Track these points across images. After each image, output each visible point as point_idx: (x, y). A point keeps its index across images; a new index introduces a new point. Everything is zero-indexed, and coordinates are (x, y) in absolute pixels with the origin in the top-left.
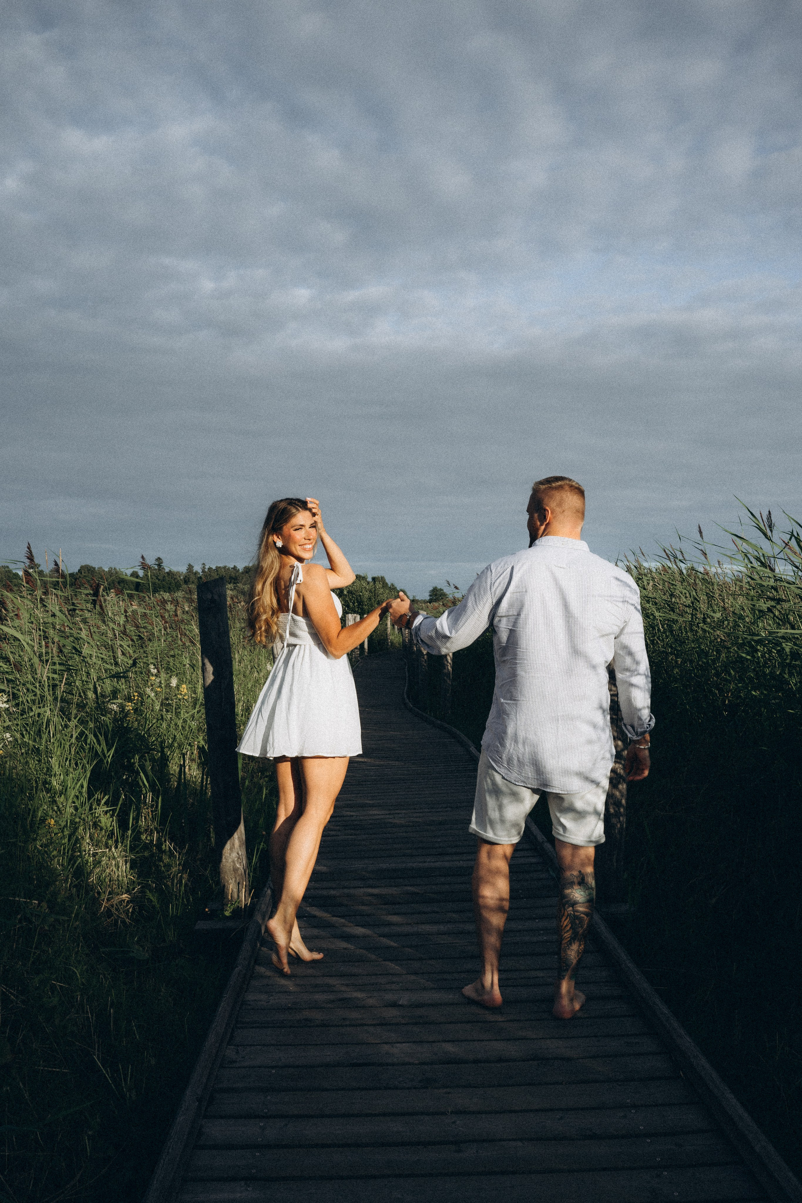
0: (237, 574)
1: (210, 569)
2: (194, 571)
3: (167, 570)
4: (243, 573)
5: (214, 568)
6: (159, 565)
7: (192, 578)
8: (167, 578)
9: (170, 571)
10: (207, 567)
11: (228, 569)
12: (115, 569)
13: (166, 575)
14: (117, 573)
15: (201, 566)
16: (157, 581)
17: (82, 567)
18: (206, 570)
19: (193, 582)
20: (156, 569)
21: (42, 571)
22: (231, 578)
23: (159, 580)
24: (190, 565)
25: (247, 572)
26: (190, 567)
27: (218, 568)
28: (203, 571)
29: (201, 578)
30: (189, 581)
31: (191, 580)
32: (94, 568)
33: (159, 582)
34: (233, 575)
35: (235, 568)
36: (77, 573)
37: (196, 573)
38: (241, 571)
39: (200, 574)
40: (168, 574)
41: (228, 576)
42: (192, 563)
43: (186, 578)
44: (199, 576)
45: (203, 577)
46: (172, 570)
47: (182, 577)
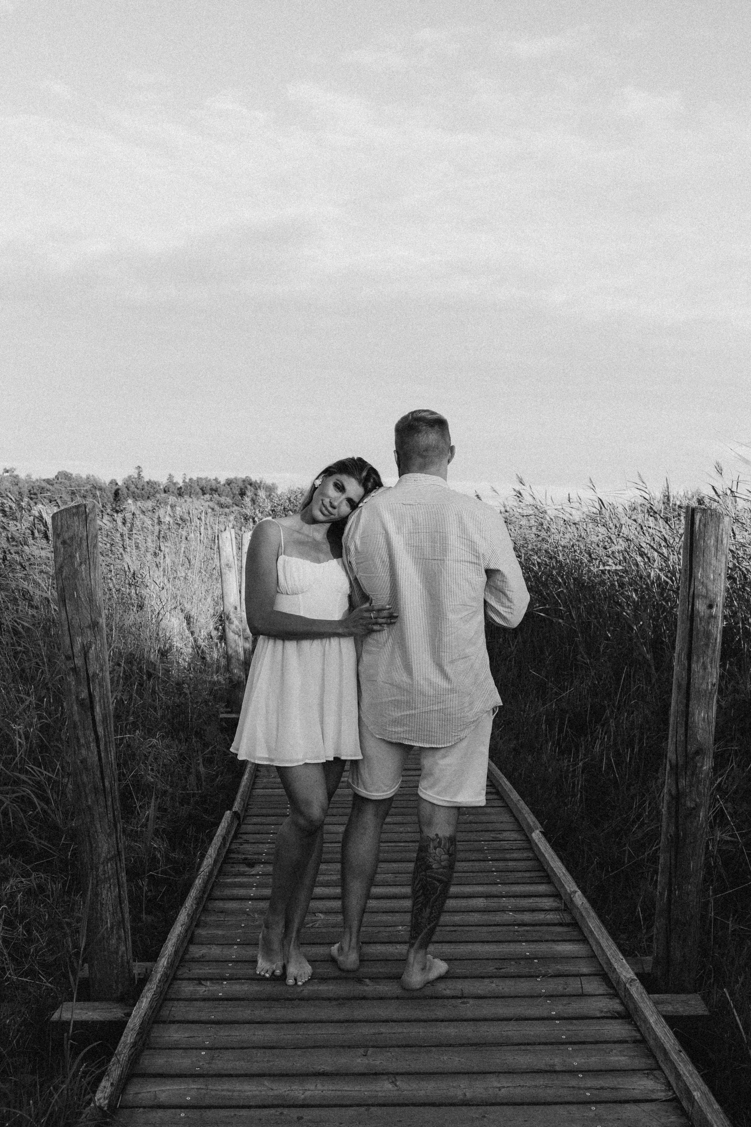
0: (218, 486)
1: (190, 479)
2: (174, 481)
3: (146, 479)
4: (224, 485)
5: (195, 478)
6: (139, 475)
7: (173, 489)
8: (146, 487)
9: (150, 480)
10: (188, 478)
11: (210, 480)
12: (93, 476)
13: (146, 484)
14: (97, 480)
15: (182, 476)
16: (136, 490)
17: (59, 473)
18: (187, 481)
19: (173, 492)
20: (135, 479)
21: (16, 477)
22: (212, 489)
23: (138, 489)
24: (170, 475)
25: (229, 485)
26: (171, 477)
27: (199, 479)
28: (184, 481)
29: (181, 488)
30: (169, 491)
31: (171, 490)
32: (71, 475)
33: (138, 491)
34: (214, 487)
35: (216, 480)
36: (54, 480)
37: (175, 484)
38: (222, 483)
39: (181, 484)
40: (148, 483)
41: (209, 487)
42: (173, 473)
43: (166, 489)
44: (179, 486)
45: (183, 488)
46: (152, 480)
47: (162, 487)
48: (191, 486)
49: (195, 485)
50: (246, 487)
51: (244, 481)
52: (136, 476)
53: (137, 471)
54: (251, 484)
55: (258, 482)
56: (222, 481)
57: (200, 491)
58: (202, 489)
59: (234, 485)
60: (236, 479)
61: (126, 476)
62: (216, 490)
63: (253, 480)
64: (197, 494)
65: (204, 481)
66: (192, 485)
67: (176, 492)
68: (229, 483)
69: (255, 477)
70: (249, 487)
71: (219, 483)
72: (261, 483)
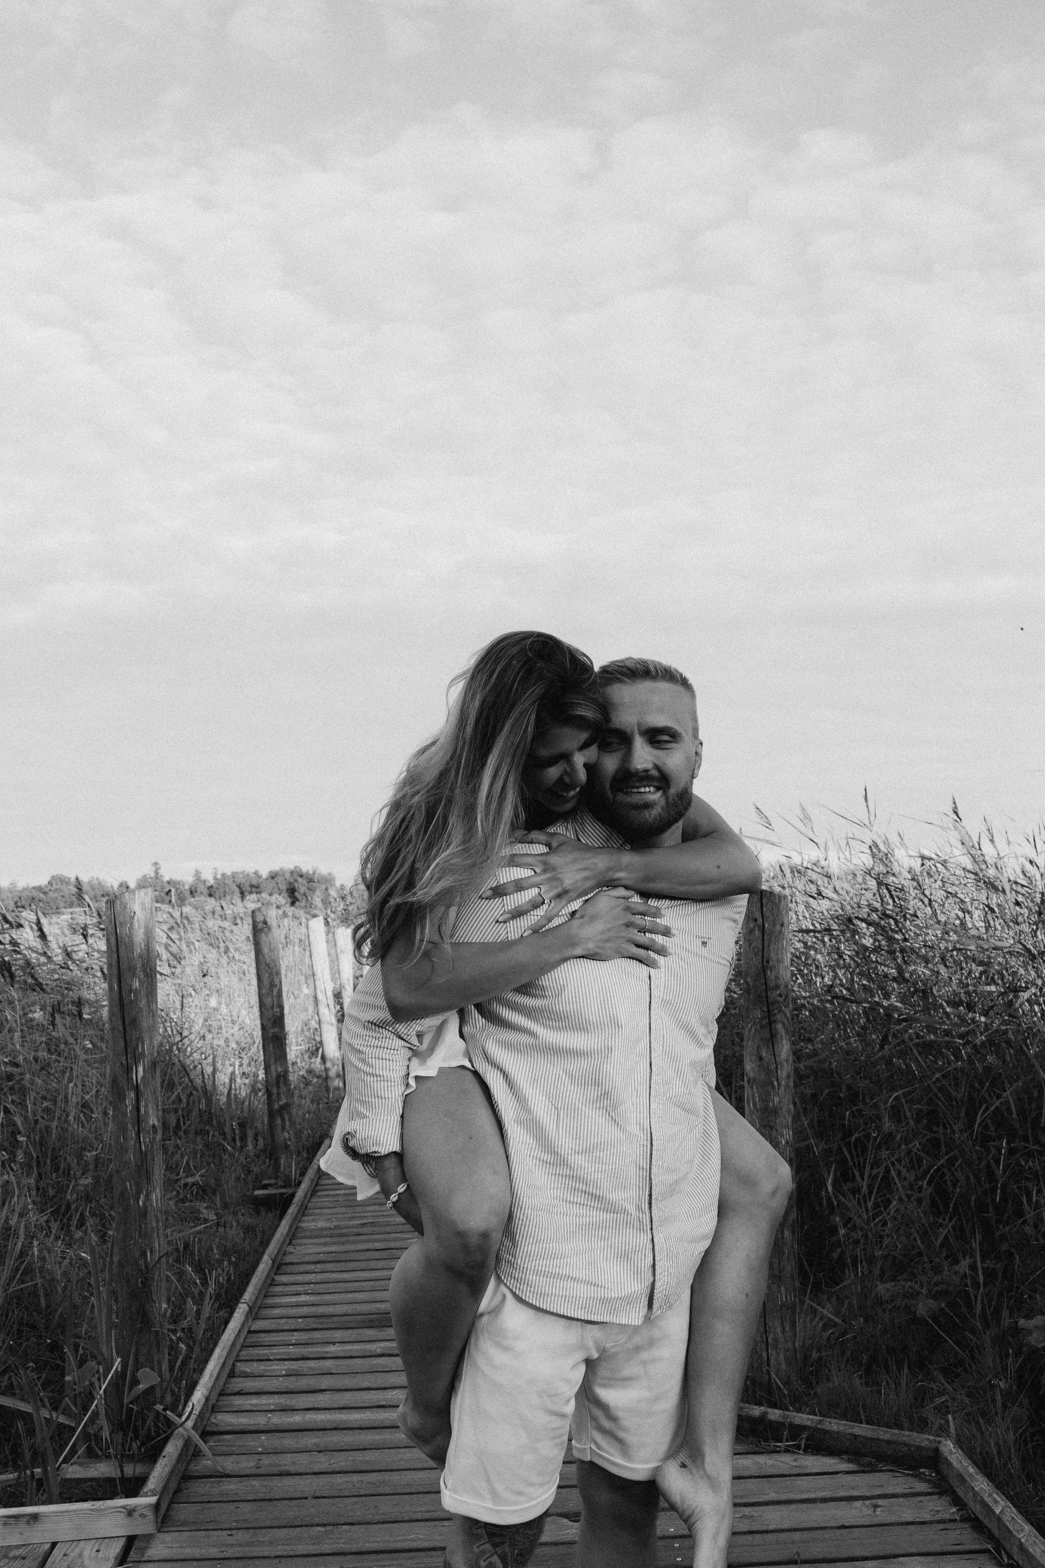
0: (260, 880)
1: (223, 875)
2: (203, 879)
3: (166, 878)
4: (267, 879)
5: (229, 873)
6: (157, 873)
7: (201, 888)
8: (167, 887)
9: (171, 879)
10: (220, 873)
11: (248, 874)
12: (97, 879)
13: (166, 884)
14: (99, 883)
15: (211, 872)
17: (53, 877)
18: (219, 877)
19: (201, 893)
20: (151, 878)
22: (252, 886)
24: (196, 871)
25: (273, 878)
26: (198, 873)
27: (234, 875)
28: (215, 878)
29: (211, 887)
30: (196, 892)
31: (199, 890)
32: (69, 879)
33: (157, 894)
34: (254, 882)
35: (256, 873)
36: (46, 886)
37: (205, 882)
39: (211, 882)
40: (169, 883)
41: (248, 884)
42: (200, 869)
43: (193, 889)
44: (209, 885)
45: (215, 886)
46: (173, 878)
47: (187, 887)
48: (225, 884)
49: (229, 882)
50: (296, 881)
51: (292, 873)
52: (153, 875)
53: (153, 869)
54: (301, 876)
55: (311, 872)
56: (265, 874)
57: (237, 890)
58: (239, 886)
59: (280, 878)
60: (282, 870)
61: (140, 875)
62: (257, 887)
63: (304, 870)
64: (233, 892)
65: (241, 876)
66: (227, 881)
67: (206, 891)
68: (273, 876)
69: (306, 868)
70: (300, 880)
71: (260, 877)
72: (314, 873)
